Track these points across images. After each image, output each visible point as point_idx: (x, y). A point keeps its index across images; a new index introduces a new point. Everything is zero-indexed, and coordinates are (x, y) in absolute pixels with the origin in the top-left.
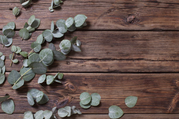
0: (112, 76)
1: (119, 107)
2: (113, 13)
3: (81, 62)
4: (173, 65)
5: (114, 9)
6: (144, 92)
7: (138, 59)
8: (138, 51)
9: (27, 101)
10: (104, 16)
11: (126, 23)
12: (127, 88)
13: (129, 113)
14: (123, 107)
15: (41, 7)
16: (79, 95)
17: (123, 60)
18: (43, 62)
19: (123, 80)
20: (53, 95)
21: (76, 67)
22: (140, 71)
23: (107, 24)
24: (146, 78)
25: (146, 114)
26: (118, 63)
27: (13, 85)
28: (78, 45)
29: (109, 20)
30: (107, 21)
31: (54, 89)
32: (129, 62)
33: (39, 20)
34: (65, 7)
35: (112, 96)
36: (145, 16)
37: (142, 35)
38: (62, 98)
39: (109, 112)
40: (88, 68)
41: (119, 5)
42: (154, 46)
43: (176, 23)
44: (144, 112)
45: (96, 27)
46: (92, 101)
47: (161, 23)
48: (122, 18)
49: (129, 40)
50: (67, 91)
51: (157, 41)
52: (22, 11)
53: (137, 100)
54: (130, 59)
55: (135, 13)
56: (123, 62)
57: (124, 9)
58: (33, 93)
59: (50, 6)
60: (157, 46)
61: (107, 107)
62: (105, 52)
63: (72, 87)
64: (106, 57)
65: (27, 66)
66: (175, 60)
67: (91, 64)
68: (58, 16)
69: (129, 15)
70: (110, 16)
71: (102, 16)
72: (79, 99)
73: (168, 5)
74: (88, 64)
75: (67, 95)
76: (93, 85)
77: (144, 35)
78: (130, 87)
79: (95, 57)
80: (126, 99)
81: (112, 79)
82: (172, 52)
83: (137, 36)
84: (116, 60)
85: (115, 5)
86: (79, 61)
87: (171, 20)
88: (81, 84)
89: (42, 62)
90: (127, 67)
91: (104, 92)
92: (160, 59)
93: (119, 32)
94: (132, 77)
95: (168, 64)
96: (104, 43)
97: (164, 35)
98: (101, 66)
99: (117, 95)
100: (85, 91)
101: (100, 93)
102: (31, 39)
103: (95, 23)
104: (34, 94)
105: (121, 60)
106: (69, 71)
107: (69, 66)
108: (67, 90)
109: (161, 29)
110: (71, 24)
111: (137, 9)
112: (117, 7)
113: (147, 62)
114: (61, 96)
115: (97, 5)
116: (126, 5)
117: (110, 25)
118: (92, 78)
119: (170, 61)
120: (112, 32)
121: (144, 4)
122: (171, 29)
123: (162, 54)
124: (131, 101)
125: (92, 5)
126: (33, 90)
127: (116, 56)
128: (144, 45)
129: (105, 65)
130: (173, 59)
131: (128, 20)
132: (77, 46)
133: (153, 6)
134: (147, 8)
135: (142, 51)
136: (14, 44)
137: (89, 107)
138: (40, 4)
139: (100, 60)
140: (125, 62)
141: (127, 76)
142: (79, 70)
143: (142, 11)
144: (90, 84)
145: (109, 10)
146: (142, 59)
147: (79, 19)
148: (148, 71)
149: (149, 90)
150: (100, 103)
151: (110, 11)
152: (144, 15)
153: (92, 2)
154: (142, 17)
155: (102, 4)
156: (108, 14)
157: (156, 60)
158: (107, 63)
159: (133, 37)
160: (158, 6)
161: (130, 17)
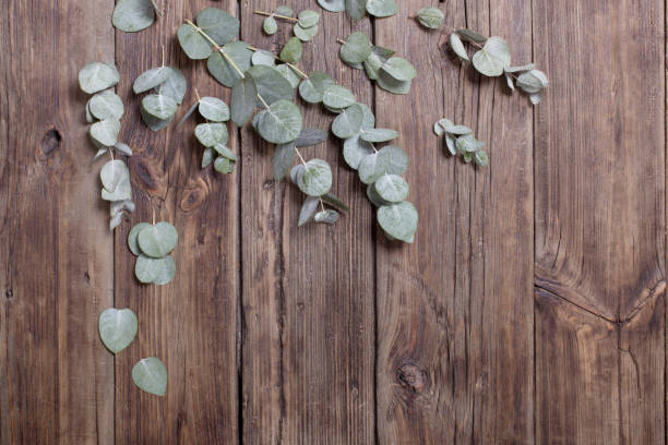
0: (228, 318)
1: (132, 339)
2: (432, 319)
3: (273, 223)
5: (447, 326)
6: (180, 415)
8: (308, 402)
9: (150, 67)
10: (424, 295)
12: (191, 364)
13: (117, 368)
14: (133, 351)
15: (451, 95)
16: (171, 219)
17: (279, 353)
18: (264, 112)
19: (215, 352)
20: (170, 141)
21: (256, 208)
22: (245, 404)
26: (269, 337)
27: (195, 23)
28: (318, 216)
29: (409, 310)
30: (405, 303)
31: (187, 144)
32: (274, 372)
33: (406, 89)
34: (452, 169)
38: (161, 170)
39: (120, 308)
40: (254, 244)
44: (119, 415)
45: (383, 268)
46: (150, 261)
49: (345, 371)
50: (181, 183)
52: (437, 36)
53: (157, 393)
54: (285, 374)
56: (274, 352)
57: (445, 355)
58: (174, 85)
59: (455, 124)
61: (132, 303)
63: (193, 198)
64: (289, 301)
65: (254, 63)
67: (267, 253)
68: (421, 149)
70: (424, 313)
72: (158, 220)
74: (265, 246)
75: (169, 184)
76: (199, 262)
79: (287, 266)
80: (158, 361)
83: (359, 398)
84: (281, 333)
85: (460, 329)
86: (277, 217)
88: (203, 226)
89: (264, 108)
98: (260, 285)
99: (169, 333)
100: (181, 236)
101: (176, 282)
102: (343, 69)
103: (396, 265)
104: (170, 85)
106: (244, 187)
107: (260, 188)
108: (185, 184)
110: (385, 196)
111: (446, 397)
112: (453, 336)
113: (273, 429)
114: (165, 168)
115: (462, 272)
118: (220, 259)
121: (465, 421)
124: (151, 376)
125: (461, 254)
126: (183, 83)
127: (292, 331)
128: (327, 420)
129: (263, 298)
131: (409, 369)
132: (315, 213)
134: (452, 431)
135: (307, 414)
136: (326, 17)
137: (134, 250)
138: (461, 90)
140: (274, 360)
142: (246, 219)
144: (204, 251)
146: (283, 412)
147: (402, 220)
148: (244, 430)
149: (184, 430)
150: (145, 285)
151: (441, 312)
152: (426, 419)
153: (471, 254)
156: (428, 308)
158: (268, 301)
161: (418, 375)
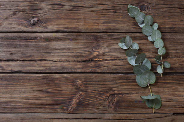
4: (75, 66)
7: (41, 60)
11: (30, 25)
23: (12, 26)
24: (48, 78)
25: (47, 114)
35: (14, 96)
36: (48, 18)
37: (45, 36)
41: (24, 7)
42: (57, 47)
43: (79, 25)
47: (64, 25)
48: (26, 21)
51: (59, 42)
55: (39, 16)
60: (60, 47)
62: (9, 53)
66: (77, 61)
69: (33, 17)
71: (7, 18)
73: (72, 7)
77: (47, 36)
78: (31, 87)
81: (14, 80)
82: (75, 53)
87: (74, 22)
90: (29, 68)
91: (7, 92)
92: (62, 60)
93: (23, 34)
94: (33, 77)
95: (70, 64)
96: (8, 45)
97: (67, 36)
105: (24, 60)
109: (64, 31)
116: (31, 8)
117: (14, 27)
119: (73, 62)
120: (15, 33)
122: (74, 31)
123: (64, 55)
130: (75, 60)
133: (57, 8)
139: (4, 61)
141: (29, 76)
143: (46, 13)
145: (14, 13)
154: (46, 19)
155: (7, 7)
157: (58, 60)
159: (36, 38)
160: (62, 9)
